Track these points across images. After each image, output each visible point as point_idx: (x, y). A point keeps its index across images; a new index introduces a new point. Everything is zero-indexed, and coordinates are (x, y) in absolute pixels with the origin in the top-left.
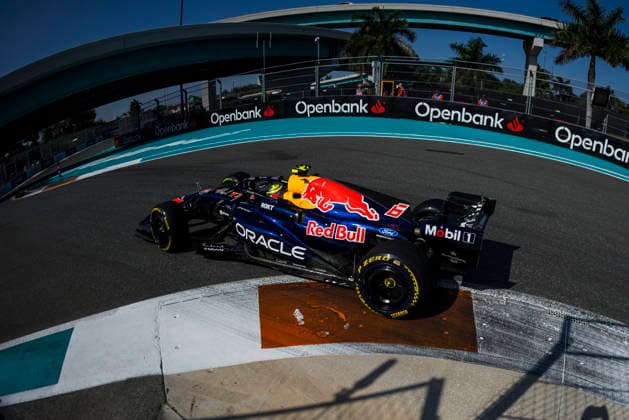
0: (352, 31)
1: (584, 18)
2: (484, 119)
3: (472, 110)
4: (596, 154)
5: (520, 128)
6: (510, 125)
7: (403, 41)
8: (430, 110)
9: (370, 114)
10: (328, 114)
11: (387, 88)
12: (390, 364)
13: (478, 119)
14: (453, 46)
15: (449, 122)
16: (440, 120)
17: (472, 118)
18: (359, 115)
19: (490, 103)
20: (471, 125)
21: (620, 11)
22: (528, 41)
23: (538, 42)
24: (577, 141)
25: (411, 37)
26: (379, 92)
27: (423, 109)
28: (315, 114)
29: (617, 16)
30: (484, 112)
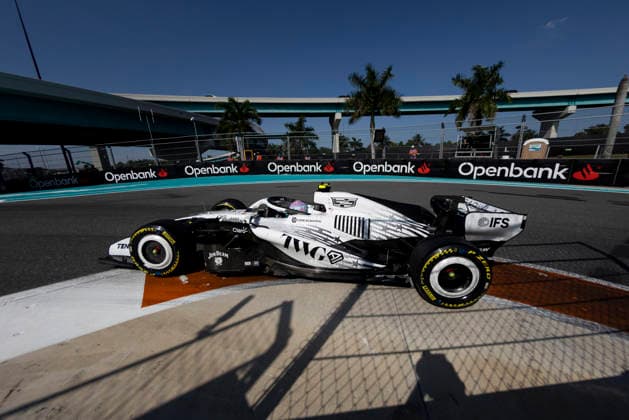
0: (218, 118)
1: (365, 85)
2: (310, 168)
3: (302, 163)
4: (381, 173)
5: (332, 169)
6: (326, 169)
7: (254, 124)
8: (277, 167)
9: (240, 173)
10: (210, 175)
11: (248, 154)
12: (250, 298)
13: (306, 168)
14: (286, 125)
15: (289, 173)
16: (284, 172)
17: (303, 168)
18: (232, 174)
19: (312, 158)
20: (303, 173)
21: (390, 69)
22: (332, 116)
23: (338, 116)
24: (367, 168)
25: (259, 122)
26: (244, 158)
27: (272, 167)
28: (201, 175)
29: (388, 75)
30: (309, 163)
